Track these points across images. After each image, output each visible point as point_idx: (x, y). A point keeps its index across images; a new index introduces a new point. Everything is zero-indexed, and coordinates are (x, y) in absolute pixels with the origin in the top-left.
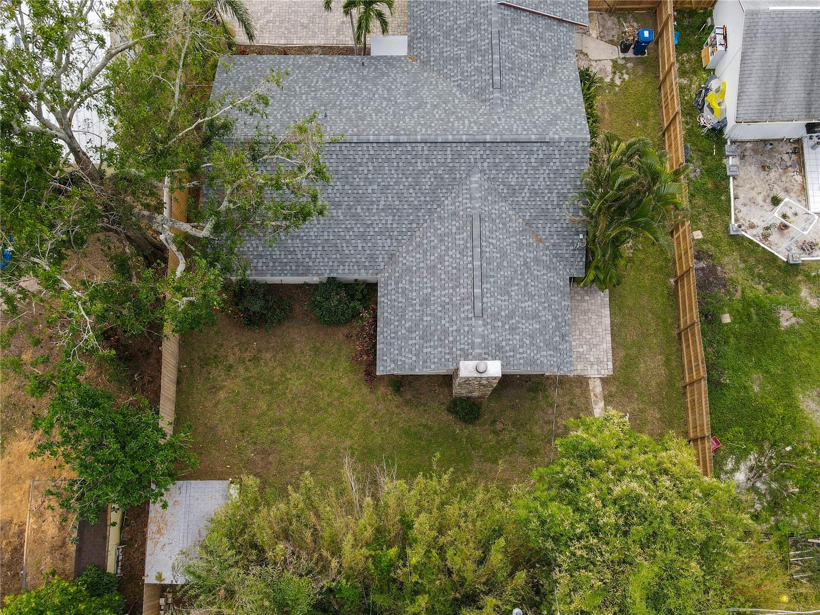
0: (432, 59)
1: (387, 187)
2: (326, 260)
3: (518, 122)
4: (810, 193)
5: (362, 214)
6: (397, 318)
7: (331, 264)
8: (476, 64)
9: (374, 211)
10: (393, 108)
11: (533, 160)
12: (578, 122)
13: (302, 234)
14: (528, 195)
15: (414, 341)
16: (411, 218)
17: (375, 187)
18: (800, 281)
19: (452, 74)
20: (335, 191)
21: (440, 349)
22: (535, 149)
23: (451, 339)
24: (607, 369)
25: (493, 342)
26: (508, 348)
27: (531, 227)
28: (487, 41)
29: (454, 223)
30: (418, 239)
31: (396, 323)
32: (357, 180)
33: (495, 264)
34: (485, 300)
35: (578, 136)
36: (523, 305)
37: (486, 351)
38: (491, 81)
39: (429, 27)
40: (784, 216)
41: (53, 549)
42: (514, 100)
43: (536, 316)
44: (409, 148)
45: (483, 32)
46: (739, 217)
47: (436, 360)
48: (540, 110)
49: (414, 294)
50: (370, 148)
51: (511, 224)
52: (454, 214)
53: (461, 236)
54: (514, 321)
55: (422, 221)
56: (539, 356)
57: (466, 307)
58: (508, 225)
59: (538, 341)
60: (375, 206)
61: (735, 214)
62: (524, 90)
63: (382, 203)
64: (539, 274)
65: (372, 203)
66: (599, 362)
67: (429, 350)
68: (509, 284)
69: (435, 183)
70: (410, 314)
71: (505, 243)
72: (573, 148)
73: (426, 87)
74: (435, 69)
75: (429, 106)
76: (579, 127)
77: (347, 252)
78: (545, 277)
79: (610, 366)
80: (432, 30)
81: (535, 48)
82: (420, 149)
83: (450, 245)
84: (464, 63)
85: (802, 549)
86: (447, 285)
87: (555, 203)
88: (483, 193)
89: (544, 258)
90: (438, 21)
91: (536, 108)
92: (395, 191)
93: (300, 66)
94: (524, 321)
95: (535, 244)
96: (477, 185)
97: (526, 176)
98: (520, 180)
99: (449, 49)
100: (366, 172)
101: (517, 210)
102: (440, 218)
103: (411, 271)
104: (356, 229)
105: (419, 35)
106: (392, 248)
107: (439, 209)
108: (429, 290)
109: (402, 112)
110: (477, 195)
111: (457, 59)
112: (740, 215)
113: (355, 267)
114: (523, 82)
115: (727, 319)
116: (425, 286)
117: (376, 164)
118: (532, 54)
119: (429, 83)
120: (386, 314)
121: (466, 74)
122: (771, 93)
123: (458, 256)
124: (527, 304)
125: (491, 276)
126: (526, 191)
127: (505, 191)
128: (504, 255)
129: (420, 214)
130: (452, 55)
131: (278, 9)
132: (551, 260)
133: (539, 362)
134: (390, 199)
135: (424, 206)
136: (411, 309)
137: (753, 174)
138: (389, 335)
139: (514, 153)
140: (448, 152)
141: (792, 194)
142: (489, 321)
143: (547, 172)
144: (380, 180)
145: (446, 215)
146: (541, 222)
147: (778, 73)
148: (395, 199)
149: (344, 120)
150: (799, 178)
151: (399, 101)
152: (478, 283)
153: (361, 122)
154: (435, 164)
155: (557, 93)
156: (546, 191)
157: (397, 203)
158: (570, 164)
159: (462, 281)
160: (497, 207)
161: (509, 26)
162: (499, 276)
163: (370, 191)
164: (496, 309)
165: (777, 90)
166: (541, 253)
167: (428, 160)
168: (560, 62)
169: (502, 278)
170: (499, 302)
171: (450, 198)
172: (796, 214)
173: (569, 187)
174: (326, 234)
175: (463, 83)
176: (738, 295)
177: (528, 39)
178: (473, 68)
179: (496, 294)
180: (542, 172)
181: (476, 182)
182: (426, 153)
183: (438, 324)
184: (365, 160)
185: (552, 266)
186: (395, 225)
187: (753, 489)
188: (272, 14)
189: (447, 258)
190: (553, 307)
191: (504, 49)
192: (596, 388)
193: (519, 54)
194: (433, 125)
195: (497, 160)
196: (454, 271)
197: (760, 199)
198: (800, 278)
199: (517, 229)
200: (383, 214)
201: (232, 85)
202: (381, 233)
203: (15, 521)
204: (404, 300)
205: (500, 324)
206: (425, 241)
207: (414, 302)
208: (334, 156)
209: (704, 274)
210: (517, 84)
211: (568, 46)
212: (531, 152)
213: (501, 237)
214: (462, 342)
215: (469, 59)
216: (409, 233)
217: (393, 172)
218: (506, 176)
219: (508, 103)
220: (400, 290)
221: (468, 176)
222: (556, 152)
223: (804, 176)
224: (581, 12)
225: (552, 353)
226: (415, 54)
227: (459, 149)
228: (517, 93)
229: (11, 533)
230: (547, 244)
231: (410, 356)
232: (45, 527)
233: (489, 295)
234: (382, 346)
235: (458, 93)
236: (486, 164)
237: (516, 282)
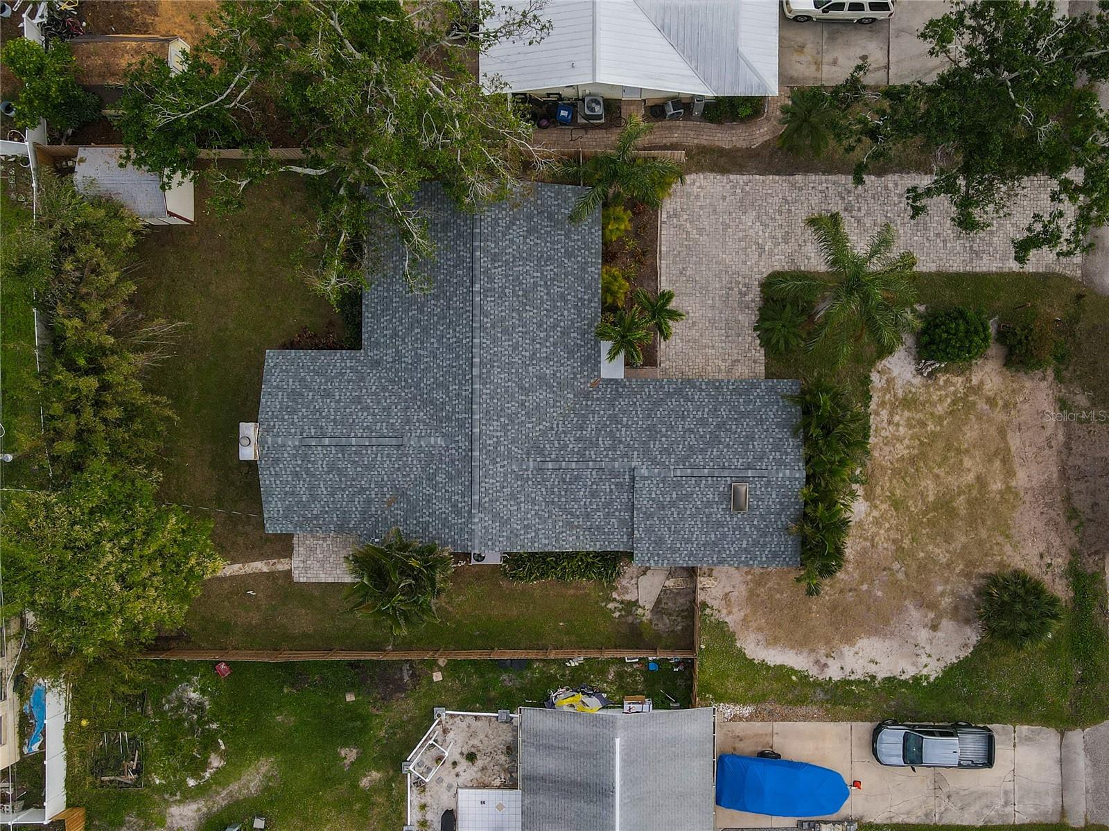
0: (589, 403)
1: (435, 357)
2: (376, 300)
3: (498, 484)
4: (479, 791)
5: (413, 334)
6: (316, 368)
7: (373, 305)
8: (571, 446)
9: (416, 345)
10: (520, 362)
11: (457, 497)
12: (497, 543)
13: (397, 277)
14: (428, 493)
15: (291, 384)
16: (410, 381)
17: (435, 346)
18: (388, 772)
19: (566, 423)
20: (432, 307)
21: (278, 407)
22: (466, 499)
23: (286, 417)
24: (299, 577)
25: (280, 455)
26: (277, 469)
27: (401, 496)
28: (594, 457)
29: (399, 421)
30: (390, 387)
31: (312, 368)
32: (441, 328)
33: (357, 459)
34: (319, 448)
35: (477, 541)
36: (322, 486)
37: (271, 449)
38: (548, 459)
39: (626, 400)
40: (455, 764)
41: (108, 65)
42: (530, 483)
43: (314, 498)
44: (467, 377)
45: (605, 453)
46: (456, 719)
47: (269, 403)
48: (516, 508)
49: (337, 384)
50: (468, 340)
51: (400, 476)
52: (408, 421)
53: (384, 428)
54: (305, 476)
55: (406, 391)
56: (276, 499)
57: (313, 431)
58: (398, 473)
59: (291, 499)
60: (419, 346)
61: (459, 715)
62: (544, 493)
63: (422, 352)
64: (356, 503)
65: (422, 343)
66: (306, 569)
67: (280, 397)
68: (340, 472)
69: (438, 402)
70: (318, 381)
71: (379, 469)
72: (466, 537)
73: (551, 396)
74: (577, 406)
75: (524, 398)
76: (490, 543)
77: (382, 320)
78: (354, 509)
79: (302, 580)
80: (622, 403)
81: (595, 507)
82: (467, 388)
83: (378, 417)
84: (575, 434)
85: (129, 744)
86: (339, 413)
87: (421, 520)
88: (427, 449)
89: (373, 509)
90: (631, 409)
91: (518, 504)
92: (432, 364)
93: (584, 270)
94: (306, 486)
95: (385, 500)
96: (432, 442)
97: (444, 491)
98: (441, 485)
99: (596, 420)
100: (448, 336)
101: (415, 483)
102: (407, 408)
103: (361, 381)
104: (400, 328)
105: (621, 390)
106: (385, 363)
107: (416, 407)
108: (337, 398)
109: (514, 371)
110: (422, 443)
111: (581, 428)
112: (457, 720)
113: (369, 329)
114: (553, 493)
115: (350, 698)
116: (343, 394)
117: (454, 345)
118: (587, 503)
119: (558, 399)
120: (323, 358)
121: (563, 435)
122: (544, 742)
123: (365, 424)
124: (324, 489)
125: (343, 455)
126: (431, 490)
127: (431, 471)
128: (369, 468)
129: (413, 389)
130: (588, 422)
131: (703, 243)
132: (372, 516)
133: (270, 499)
134: (425, 360)
135: (419, 393)
136: (323, 381)
137: (504, 738)
138: (302, 361)
139: (463, 479)
140: (464, 415)
141: (479, 774)
142: (300, 452)
143: (447, 511)
144: (441, 350)
145: (408, 414)
146: (405, 506)
147: (562, 748)
148: (426, 365)
149: (503, 314)
150: (497, 782)
151: (530, 368)
152: (334, 441)
153: (500, 330)
154: (454, 403)
155: (540, 527)
156: (431, 511)
157: (422, 367)
158: (453, 533)
159: (339, 427)
160: (415, 462)
161: (613, 480)
162: (346, 463)
163: (432, 340)
164: (313, 459)
165: (548, 747)
166: (377, 506)
167: (458, 395)
168: (586, 533)
169: (344, 466)
170: (320, 462)
171: (425, 417)
172: (457, 775)
173: (434, 532)
174: (398, 299)
175: (554, 432)
176: (374, 711)
177: (603, 500)
178: (568, 442)
179: (327, 459)
180: (447, 506)
181: (436, 443)
182: (464, 393)
183: (302, 405)
184: (458, 335)
185: (366, 516)
186: (403, 365)
187: (182, 705)
188: (698, 236)
189: (365, 414)
190: (326, 516)
191: (584, 473)
192: (282, 565)
193: (583, 490)
194: (495, 401)
195: (457, 463)
196: (351, 421)
197: (476, 742)
198: (391, 772)
199: (397, 482)
200: (413, 353)
201: (556, 203)
202: (398, 352)
203: (157, 19)
204: (333, 374)
205: (299, 462)
206: (387, 394)
207: (329, 384)
208: (461, 305)
209: (397, 680)
210: (549, 487)
211: (607, 543)
212: (463, 496)
213: (386, 466)
214: (281, 427)
215: (578, 440)
216: (397, 379)
217: (448, 362)
218: (444, 471)
219: (525, 476)
220: (343, 371)
221: (443, 435)
222: (463, 520)
223: (499, 787)
224: (647, 558)
225: (281, 512)
226: (601, 386)
227: (467, 425)
228: (539, 487)
229: (145, 16)
230: (386, 512)
231: (278, 380)
232: (126, 56)
233: (325, 452)
234: (293, 355)
235: (541, 427)
236: (454, 451)
237: (343, 479)
